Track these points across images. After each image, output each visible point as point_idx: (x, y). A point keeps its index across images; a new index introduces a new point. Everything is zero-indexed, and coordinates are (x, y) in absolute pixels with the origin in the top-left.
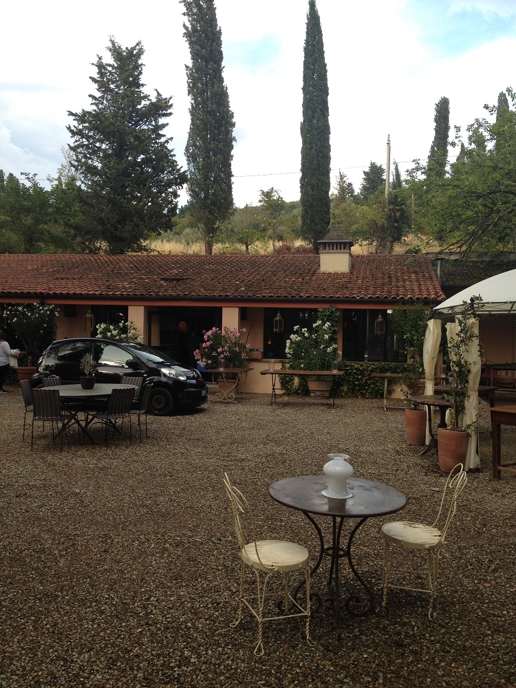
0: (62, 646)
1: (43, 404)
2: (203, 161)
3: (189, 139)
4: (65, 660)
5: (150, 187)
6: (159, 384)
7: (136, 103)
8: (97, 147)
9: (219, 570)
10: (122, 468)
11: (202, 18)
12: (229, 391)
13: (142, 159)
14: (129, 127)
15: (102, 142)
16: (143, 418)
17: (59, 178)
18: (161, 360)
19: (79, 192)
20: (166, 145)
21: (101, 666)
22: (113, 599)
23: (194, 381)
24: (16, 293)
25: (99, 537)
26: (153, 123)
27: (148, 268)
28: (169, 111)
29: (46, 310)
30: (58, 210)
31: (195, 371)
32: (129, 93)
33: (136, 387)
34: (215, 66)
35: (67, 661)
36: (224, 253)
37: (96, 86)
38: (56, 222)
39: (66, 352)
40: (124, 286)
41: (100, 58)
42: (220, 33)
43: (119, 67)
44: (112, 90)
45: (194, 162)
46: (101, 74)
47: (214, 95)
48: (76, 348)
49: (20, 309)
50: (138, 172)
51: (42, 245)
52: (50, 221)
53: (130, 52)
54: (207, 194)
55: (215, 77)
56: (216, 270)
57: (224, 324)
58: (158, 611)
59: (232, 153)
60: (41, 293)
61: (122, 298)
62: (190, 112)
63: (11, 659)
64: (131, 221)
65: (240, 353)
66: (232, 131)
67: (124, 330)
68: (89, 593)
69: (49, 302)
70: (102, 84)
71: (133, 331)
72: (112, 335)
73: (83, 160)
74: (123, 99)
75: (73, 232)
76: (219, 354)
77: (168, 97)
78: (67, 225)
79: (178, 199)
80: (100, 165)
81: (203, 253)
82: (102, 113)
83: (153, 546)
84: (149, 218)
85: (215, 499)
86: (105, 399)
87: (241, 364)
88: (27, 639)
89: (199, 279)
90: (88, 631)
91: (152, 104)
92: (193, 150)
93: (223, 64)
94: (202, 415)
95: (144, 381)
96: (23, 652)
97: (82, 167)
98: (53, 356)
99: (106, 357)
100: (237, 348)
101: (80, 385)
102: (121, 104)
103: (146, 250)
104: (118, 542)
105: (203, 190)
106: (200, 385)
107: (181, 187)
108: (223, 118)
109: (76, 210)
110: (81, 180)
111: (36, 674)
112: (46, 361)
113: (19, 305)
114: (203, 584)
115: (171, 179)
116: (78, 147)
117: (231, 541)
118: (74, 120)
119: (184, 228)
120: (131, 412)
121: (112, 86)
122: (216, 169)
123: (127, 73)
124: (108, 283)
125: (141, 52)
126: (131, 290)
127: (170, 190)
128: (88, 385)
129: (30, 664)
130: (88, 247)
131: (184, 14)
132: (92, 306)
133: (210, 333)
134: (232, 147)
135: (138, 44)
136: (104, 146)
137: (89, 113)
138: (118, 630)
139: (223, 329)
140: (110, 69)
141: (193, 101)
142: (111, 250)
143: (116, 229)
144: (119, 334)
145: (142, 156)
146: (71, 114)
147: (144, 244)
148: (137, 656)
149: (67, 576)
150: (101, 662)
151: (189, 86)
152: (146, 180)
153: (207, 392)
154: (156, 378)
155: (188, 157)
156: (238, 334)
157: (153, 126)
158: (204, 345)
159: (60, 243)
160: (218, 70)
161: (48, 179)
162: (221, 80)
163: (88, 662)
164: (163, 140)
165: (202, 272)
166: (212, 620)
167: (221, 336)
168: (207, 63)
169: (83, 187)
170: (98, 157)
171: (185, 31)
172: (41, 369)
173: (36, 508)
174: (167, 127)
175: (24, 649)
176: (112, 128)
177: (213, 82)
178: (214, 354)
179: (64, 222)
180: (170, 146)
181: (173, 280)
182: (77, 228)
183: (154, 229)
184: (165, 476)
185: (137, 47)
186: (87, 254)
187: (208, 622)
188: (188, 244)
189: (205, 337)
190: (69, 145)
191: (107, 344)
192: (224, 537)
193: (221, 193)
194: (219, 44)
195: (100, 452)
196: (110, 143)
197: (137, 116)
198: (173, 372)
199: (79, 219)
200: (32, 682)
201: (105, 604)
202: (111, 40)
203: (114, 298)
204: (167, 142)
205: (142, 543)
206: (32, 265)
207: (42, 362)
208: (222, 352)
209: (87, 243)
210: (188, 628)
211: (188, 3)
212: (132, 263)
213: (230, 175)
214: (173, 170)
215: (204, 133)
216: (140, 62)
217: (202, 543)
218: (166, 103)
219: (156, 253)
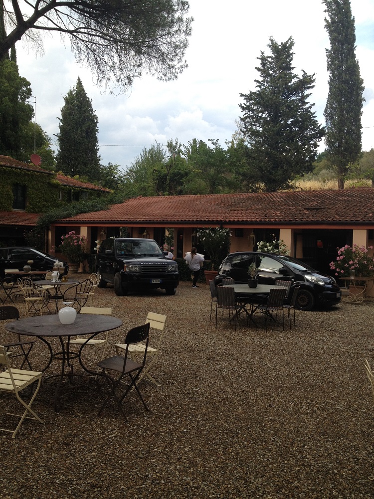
0: (243, 470)
1: (223, 297)
2: (338, 119)
3: (328, 103)
4: (246, 481)
5: (297, 142)
6: (303, 286)
7: (288, 82)
8: (259, 117)
9: (357, 433)
10: (278, 347)
11: (340, 11)
12: (358, 294)
13: (292, 122)
14: (282, 100)
15: (263, 112)
16: (292, 311)
17: (233, 141)
18: (305, 269)
19: (246, 149)
20: (309, 109)
21: (270, 489)
22: (277, 442)
23: (330, 286)
24: (205, 221)
25: (265, 395)
26: (300, 95)
27: (294, 201)
28: (312, 85)
29: (224, 232)
30: (232, 164)
31: (331, 278)
32: (283, 75)
33: (287, 289)
34: (349, 46)
35: (247, 481)
36: (354, 187)
37: (260, 73)
38: (230, 171)
39: (237, 261)
40: (276, 215)
41: (263, 53)
42: (353, 21)
43: (276, 58)
44: (270, 75)
45: (331, 120)
46: (263, 64)
47: (348, 68)
48: (242, 259)
49: (208, 231)
50: (288, 131)
51: (220, 187)
52: (226, 171)
53: (284, 45)
54: (340, 143)
55: (349, 54)
56: (348, 201)
57: (354, 243)
58: (310, 456)
59: (362, 110)
60: (221, 220)
61: (275, 223)
62: (329, 83)
63: (210, 472)
64: (282, 167)
65: (368, 265)
66: (362, 94)
67: (277, 246)
68: (260, 434)
69: (226, 227)
70: (264, 71)
71: (283, 247)
72: (268, 249)
73: (250, 127)
74: (278, 80)
75: (241, 178)
76: (350, 266)
77: (312, 74)
78: (238, 173)
79: (318, 149)
80: (261, 129)
81: (337, 188)
82: (264, 92)
83: (304, 407)
84: (295, 165)
85: (352, 378)
86: (265, 296)
87: (368, 274)
88: (219, 460)
89: (334, 208)
90: (260, 462)
91: (300, 81)
92: (331, 111)
93: (355, 44)
94: (336, 312)
95: (292, 284)
96: (217, 469)
97: (248, 132)
98: (228, 264)
99: (264, 266)
100: (365, 262)
101: (247, 285)
102: (277, 84)
103: (292, 188)
104: (278, 401)
105: (337, 140)
106: (335, 289)
107: (320, 140)
108: (354, 85)
109: (244, 163)
110: (247, 141)
111: (226, 486)
112: (225, 267)
113: (206, 229)
114: (345, 442)
115: (313, 134)
116: (246, 118)
117: (366, 413)
118: (244, 99)
119: (320, 170)
120: (284, 306)
121: (271, 72)
122: (348, 124)
123: (282, 61)
124: (265, 213)
125: (292, 44)
126: (281, 217)
127: (312, 142)
128: (253, 285)
129: (222, 478)
130: (251, 188)
131: (325, 11)
132: (254, 229)
133: (343, 249)
134: (361, 106)
135: (289, 39)
136: (264, 116)
137: (255, 93)
138: (282, 466)
139: (353, 247)
140: (269, 60)
141: (331, 75)
142: (266, 189)
143: (271, 174)
144: (273, 249)
145: (291, 120)
146: (242, 95)
147: (291, 184)
148: (297, 487)
149: (244, 420)
150: (270, 487)
151: (328, 64)
152: (294, 137)
153: (341, 295)
154: (301, 282)
155: (326, 116)
156: (366, 251)
157: (300, 96)
158: (338, 258)
159: (232, 186)
160: (351, 49)
161: (226, 143)
162: (354, 56)
163: (261, 484)
164: (307, 106)
165: (336, 203)
166: (353, 471)
167: (352, 252)
168: (343, 45)
169: (249, 146)
170: (260, 124)
171: (326, 24)
172: (221, 273)
173: (221, 368)
174: (310, 96)
175: (218, 467)
176: (270, 101)
177: (347, 59)
178: (346, 265)
179: (235, 171)
180: (312, 110)
181: (314, 209)
182: (244, 175)
183: (298, 172)
184: (311, 356)
185: (289, 41)
186: (250, 192)
187: (350, 472)
188: (324, 182)
189: (339, 252)
190: (240, 117)
191: (264, 256)
192: (360, 409)
193: (352, 141)
194: (353, 30)
195: (262, 333)
196: (269, 113)
197: (288, 91)
198: (314, 278)
199: (245, 169)
200: (224, 491)
201: (272, 444)
202: (270, 39)
203: (270, 223)
204: (310, 107)
205: (296, 404)
206: (215, 202)
207: (221, 268)
208: (353, 265)
209: (250, 185)
210: (335, 474)
211: (328, 2)
212: (283, 198)
213: (360, 127)
214: (314, 127)
215: (340, 97)
216: (291, 52)
217: (342, 411)
218: (310, 79)
219: (300, 190)
